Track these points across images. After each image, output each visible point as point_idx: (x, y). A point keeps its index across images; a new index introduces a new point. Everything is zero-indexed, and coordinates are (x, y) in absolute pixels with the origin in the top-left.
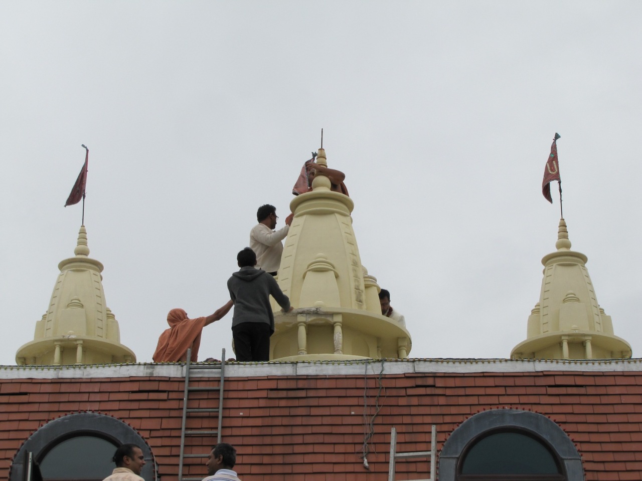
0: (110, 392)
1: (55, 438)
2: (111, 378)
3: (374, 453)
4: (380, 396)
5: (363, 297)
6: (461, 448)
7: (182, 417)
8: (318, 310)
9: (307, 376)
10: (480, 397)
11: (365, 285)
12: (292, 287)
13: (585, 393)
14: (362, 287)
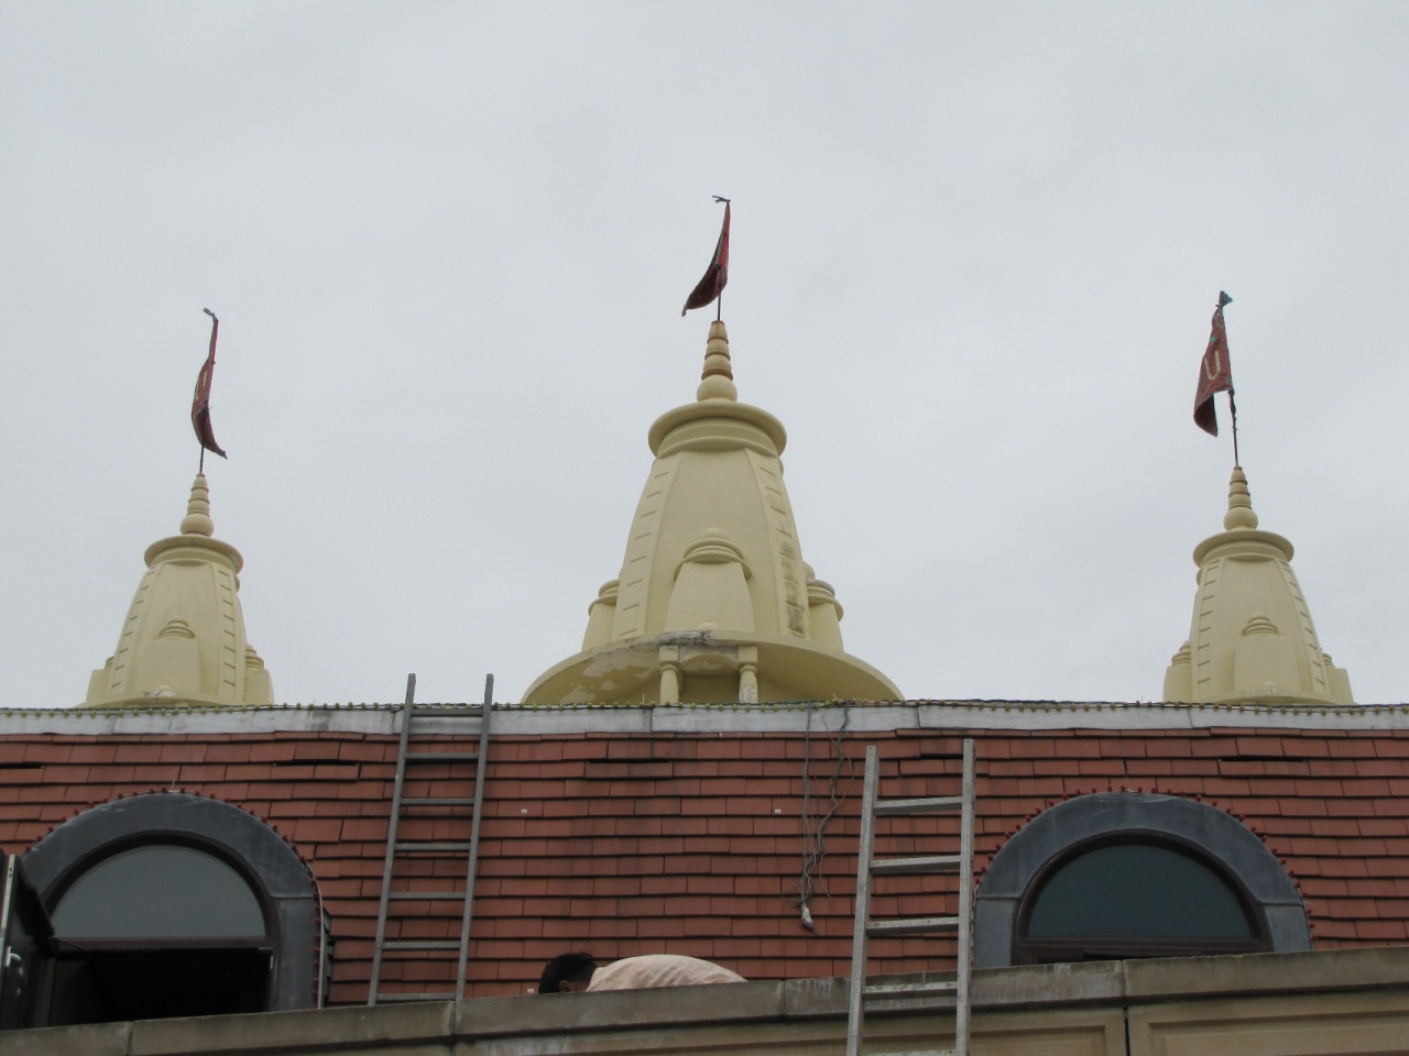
0: (228, 764)
1: (94, 847)
2: (231, 734)
3: (825, 895)
4: (840, 777)
5: (806, 621)
6: (1025, 879)
7: (388, 818)
8: (705, 637)
9: (675, 733)
10: (1066, 780)
11: (809, 598)
12: (649, 597)
13: (1307, 774)
14: (803, 601)
